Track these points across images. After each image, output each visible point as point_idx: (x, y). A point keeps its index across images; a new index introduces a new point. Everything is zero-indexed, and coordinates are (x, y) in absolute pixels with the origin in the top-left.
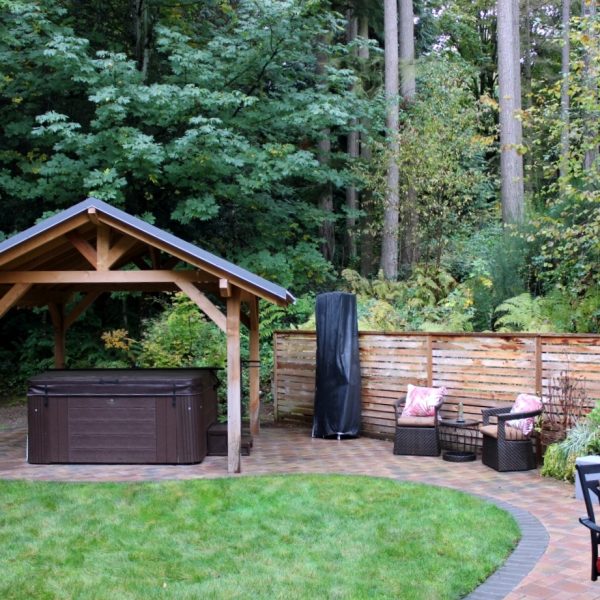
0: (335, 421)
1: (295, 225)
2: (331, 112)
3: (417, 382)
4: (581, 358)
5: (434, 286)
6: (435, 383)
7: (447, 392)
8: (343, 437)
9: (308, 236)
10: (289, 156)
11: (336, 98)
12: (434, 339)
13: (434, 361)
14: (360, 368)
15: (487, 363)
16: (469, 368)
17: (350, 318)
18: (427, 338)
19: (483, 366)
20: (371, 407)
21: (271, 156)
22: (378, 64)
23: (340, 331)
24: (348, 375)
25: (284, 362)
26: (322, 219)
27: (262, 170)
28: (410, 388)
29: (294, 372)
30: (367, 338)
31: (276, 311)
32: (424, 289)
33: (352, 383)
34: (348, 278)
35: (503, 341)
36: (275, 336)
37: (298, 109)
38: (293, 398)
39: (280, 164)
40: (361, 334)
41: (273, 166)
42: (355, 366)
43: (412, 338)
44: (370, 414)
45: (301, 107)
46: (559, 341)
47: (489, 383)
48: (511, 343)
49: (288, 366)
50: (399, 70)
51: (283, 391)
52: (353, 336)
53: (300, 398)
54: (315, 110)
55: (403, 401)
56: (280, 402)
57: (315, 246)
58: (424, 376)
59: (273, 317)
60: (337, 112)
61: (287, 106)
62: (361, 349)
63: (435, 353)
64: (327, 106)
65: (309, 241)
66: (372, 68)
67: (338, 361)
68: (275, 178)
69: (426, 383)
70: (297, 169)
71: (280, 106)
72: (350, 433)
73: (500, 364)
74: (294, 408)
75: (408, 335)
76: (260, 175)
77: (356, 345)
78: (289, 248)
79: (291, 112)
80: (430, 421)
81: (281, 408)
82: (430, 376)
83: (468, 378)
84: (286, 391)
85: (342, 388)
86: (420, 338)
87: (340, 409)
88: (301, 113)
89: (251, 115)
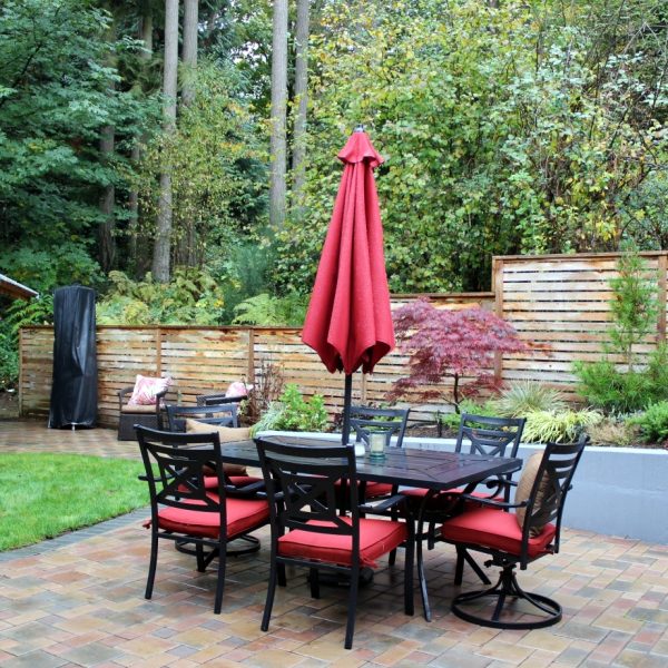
0: (69, 411)
1: (62, 224)
2: (89, 109)
3: (148, 373)
4: (286, 348)
5: (194, 288)
6: (163, 374)
7: (172, 383)
8: (78, 428)
9: (76, 236)
10: (47, 152)
11: (96, 95)
12: (163, 332)
13: (163, 353)
14: (97, 361)
15: (208, 354)
16: (192, 359)
17: (87, 312)
18: (158, 331)
19: (205, 358)
20: (107, 398)
21: (32, 152)
22: (158, 66)
23: (77, 324)
24: (83, 366)
25: (29, 357)
26: (91, 220)
27: (21, 165)
28: (139, 377)
29: (38, 366)
30: (105, 331)
31: (36, 310)
32: (183, 291)
33: (87, 374)
34: (115, 280)
35: (222, 333)
36: (22, 331)
37: (60, 105)
38: (36, 392)
39: (39, 160)
40: (99, 328)
41: (32, 161)
42: (91, 359)
43: (144, 331)
44: (106, 406)
45: (63, 103)
46: (269, 332)
47: (209, 373)
48: (228, 335)
49: (33, 360)
50: (179, 73)
51: (28, 386)
52: (90, 329)
53: (43, 392)
54: (74, 106)
55: (131, 390)
56: (25, 397)
57: (82, 246)
58: (154, 367)
59: (32, 317)
60: (96, 109)
61: (50, 102)
62: (99, 343)
63: (163, 345)
64: (86, 103)
65: (78, 241)
66: (152, 69)
67: (74, 353)
68: (33, 173)
69: (156, 374)
70: (54, 165)
71: (42, 101)
72: (85, 423)
73: (219, 355)
74: (38, 402)
75: (141, 328)
76: (19, 170)
77: (92, 338)
78: (54, 246)
79: (54, 107)
80: (152, 408)
81: (26, 403)
82: (159, 367)
83: (193, 368)
84: (31, 385)
85: (76, 379)
86: (151, 331)
87: (74, 400)
88: (63, 110)
89: (13, 107)
